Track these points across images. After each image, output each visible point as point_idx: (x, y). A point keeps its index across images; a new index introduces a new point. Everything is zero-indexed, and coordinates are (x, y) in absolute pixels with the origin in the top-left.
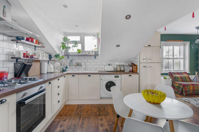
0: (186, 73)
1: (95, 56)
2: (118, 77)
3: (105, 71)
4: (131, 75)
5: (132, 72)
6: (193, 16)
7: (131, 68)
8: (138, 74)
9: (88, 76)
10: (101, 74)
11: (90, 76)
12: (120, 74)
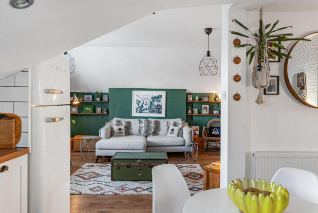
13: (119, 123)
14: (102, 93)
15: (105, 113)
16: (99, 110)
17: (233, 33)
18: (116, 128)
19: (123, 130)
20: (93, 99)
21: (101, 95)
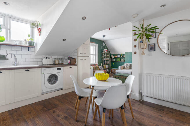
0: (97, 64)
1: (29, 48)
2: (60, 69)
3: (43, 65)
4: (71, 67)
5: (70, 64)
6: (110, 30)
7: (69, 61)
8: (76, 65)
9: (26, 71)
10: (42, 67)
11: (28, 70)
12: (62, 66)
13: (127, 64)
14: (123, 54)
15: (124, 61)
16: (122, 60)
17: (133, 31)
18: (125, 66)
19: (128, 67)
20: (120, 56)
21: (123, 55)
